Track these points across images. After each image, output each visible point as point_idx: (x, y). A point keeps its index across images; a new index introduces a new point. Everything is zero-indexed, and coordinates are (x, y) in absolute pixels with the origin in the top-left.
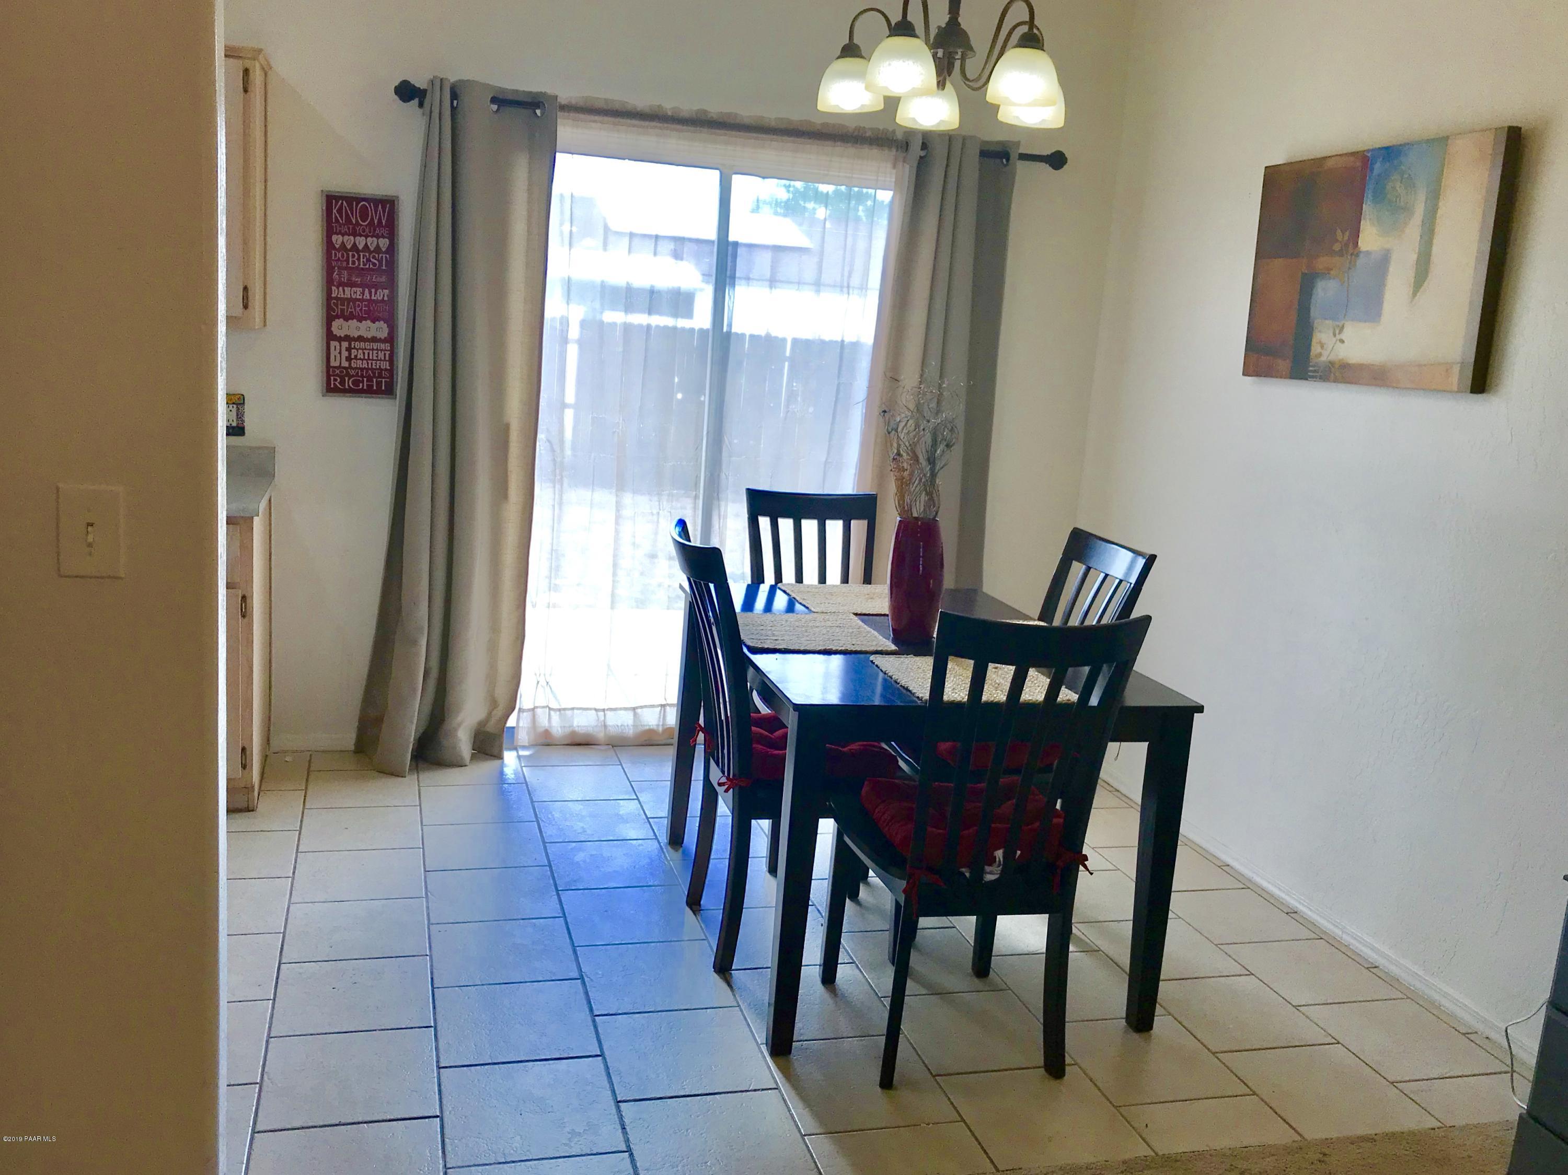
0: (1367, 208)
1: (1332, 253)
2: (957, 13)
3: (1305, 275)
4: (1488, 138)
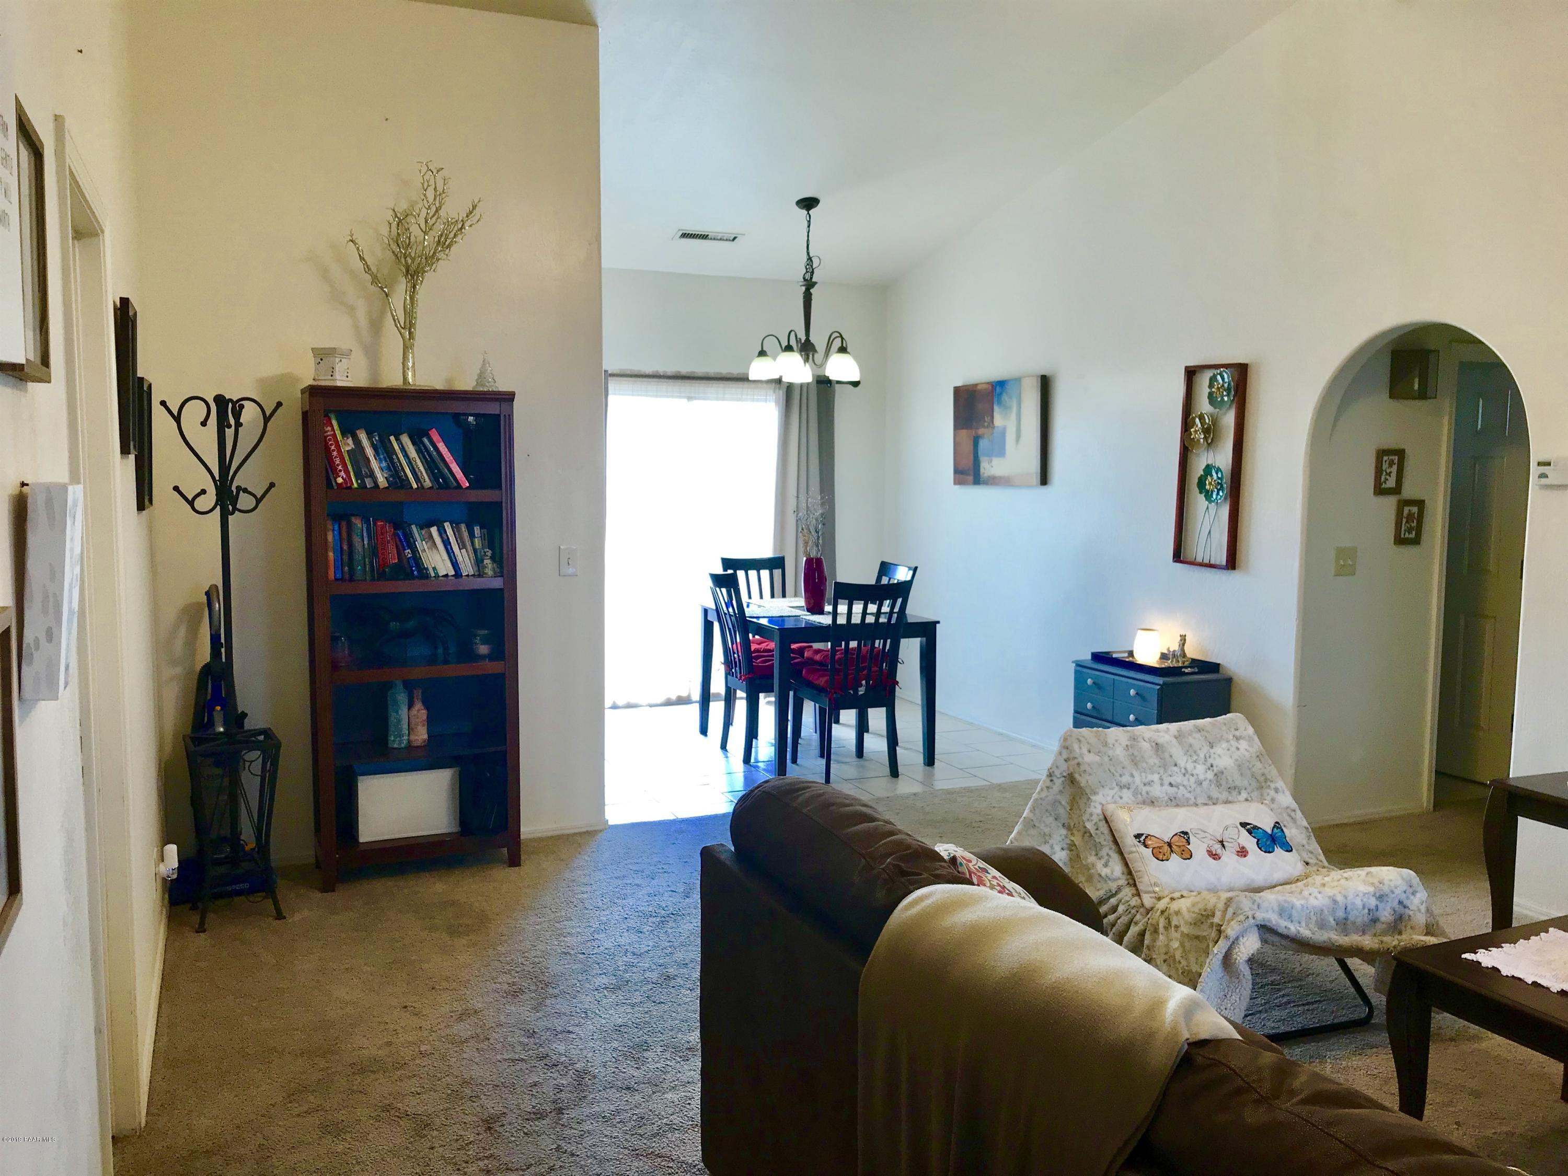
0: (996, 408)
1: (984, 427)
2: (809, 336)
3: (974, 437)
4: (1035, 379)
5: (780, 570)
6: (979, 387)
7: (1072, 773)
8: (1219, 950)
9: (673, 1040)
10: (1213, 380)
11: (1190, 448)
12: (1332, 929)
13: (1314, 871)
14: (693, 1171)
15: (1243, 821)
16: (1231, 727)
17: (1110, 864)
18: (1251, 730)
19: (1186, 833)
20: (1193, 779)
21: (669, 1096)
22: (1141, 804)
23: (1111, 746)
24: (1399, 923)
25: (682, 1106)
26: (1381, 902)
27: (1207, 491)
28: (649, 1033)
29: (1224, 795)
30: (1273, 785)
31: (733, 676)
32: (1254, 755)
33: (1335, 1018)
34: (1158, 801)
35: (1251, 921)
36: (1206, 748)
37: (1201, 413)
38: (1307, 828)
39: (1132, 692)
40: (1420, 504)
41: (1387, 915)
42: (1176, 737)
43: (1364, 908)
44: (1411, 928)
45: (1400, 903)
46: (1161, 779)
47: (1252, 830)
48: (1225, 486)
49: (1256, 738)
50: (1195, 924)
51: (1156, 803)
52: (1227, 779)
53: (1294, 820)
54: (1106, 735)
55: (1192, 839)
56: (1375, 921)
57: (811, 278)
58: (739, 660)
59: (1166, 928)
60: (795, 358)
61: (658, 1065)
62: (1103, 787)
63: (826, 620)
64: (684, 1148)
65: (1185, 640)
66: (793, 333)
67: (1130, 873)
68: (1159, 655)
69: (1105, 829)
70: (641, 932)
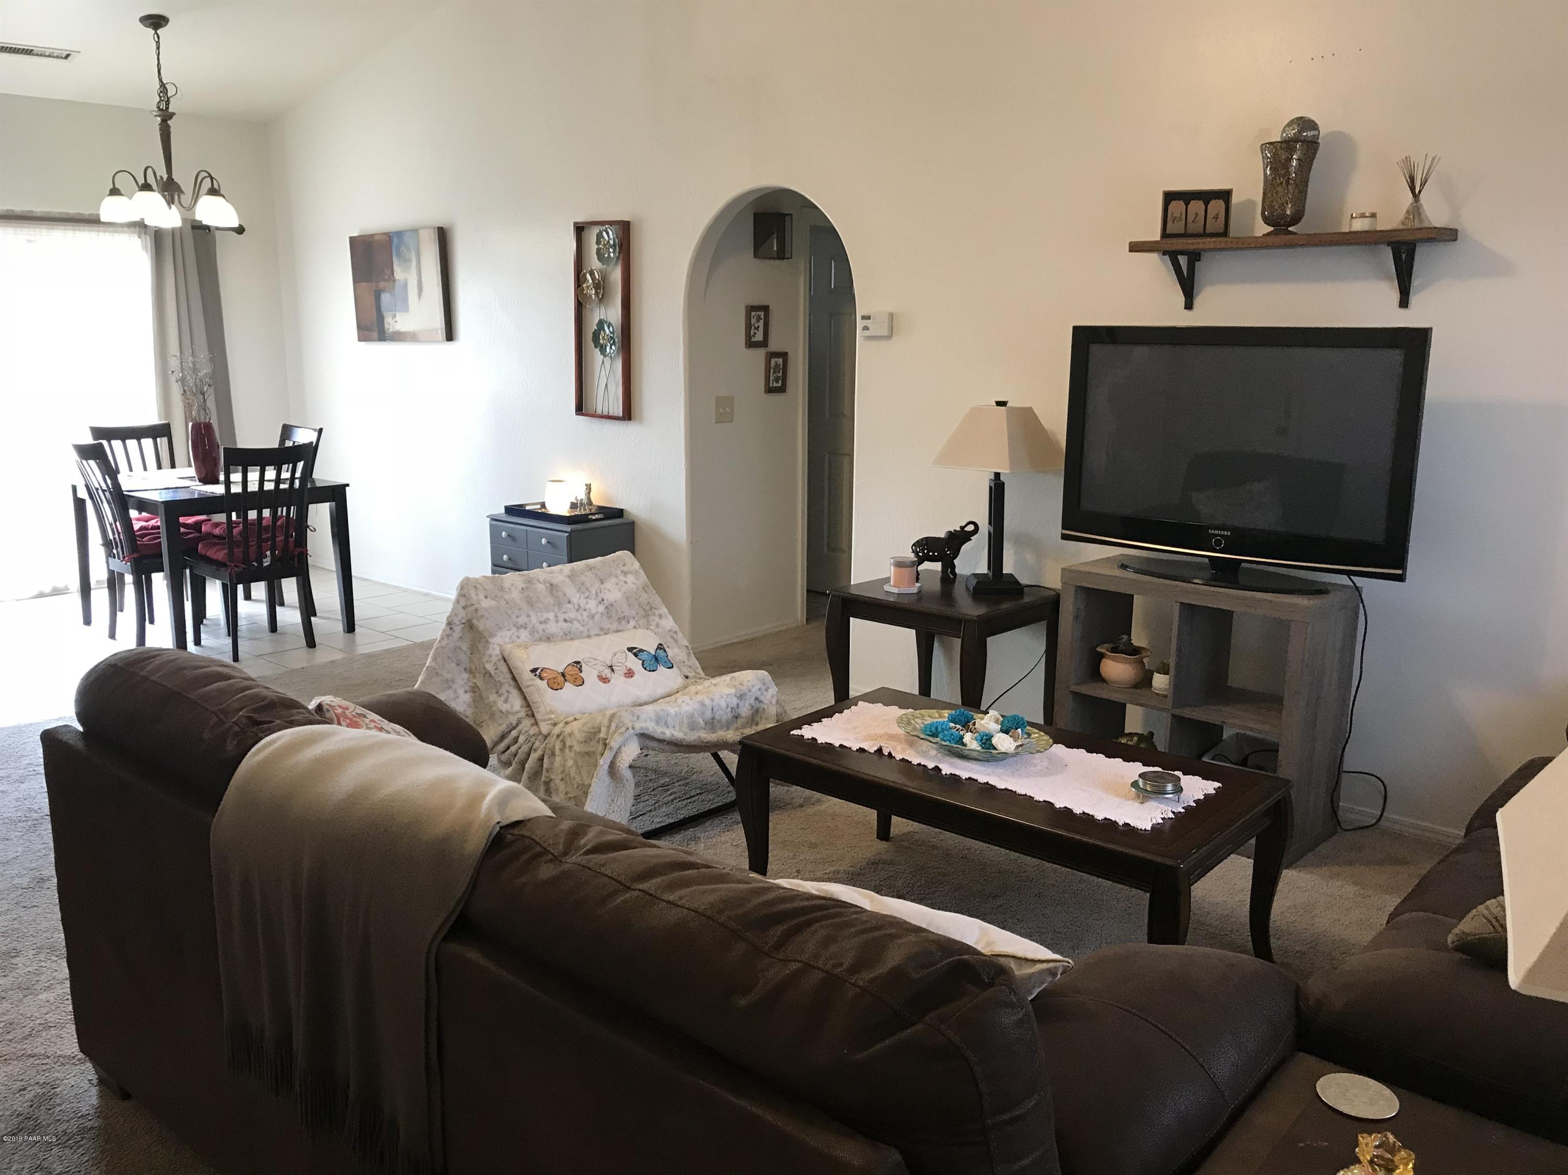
0: (394, 259)
1: (385, 280)
2: (171, 174)
3: (375, 291)
4: (432, 231)
5: (165, 440)
6: (376, 238)
7: (470, 619)
8: (604, 762)
9: (48, 941)
10: (600, 236)
11: (584, 304)
12: (702, 728)
13: (692, 683)
14: (71, 1062)
15: (630, 646)
16: (619, 564)
17: (510, 700)
18: (637, 565)
19: (578, 663)
20: (585, 614)
21: (43, 996)
22: (538, 641)
23: (507, 590)
24: (757, 714)
25: (60, 1003)
26: (741, 700)
27: (602, 346)
28: (19, 939)
29: (614, 626)
30: (657, 612)
31: (114, 557)
32: (640, 588)
33: (712, 804)
34: (553, 637)
35: (631, 731)
36: (597, 584)
37: (591, 269)
38: (687, 647)
39: (544, 541)
40: (784, 355)
41: (746, 711)
42: (569, 577)
43: (727, 707)
44: (765, 719)
45: (757, 699)
46: (556, 616)
47: (636, 652)
48: (616, 340)
49: (642, 572)
50: (585, 742)
51: (551, 639)
52: (617, 611)
53: (676, 641)
54: (502, 580)
55: (584, 667)
56: (736, 717)
57: (167, 108)
58: (120, 540)
59: (562, 750)
60: (155, 199)
61: (29, 969)
62: (500, 629)
63: (219, 489)
64: (61, 1043)
65: (590, 489)
66: (150, 170)
67: (529, 706)
68: (569, 505)
69: (505, 669)
70: (7, 839)
